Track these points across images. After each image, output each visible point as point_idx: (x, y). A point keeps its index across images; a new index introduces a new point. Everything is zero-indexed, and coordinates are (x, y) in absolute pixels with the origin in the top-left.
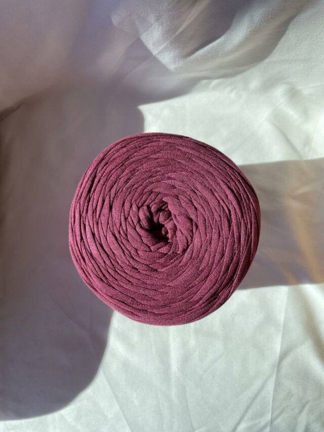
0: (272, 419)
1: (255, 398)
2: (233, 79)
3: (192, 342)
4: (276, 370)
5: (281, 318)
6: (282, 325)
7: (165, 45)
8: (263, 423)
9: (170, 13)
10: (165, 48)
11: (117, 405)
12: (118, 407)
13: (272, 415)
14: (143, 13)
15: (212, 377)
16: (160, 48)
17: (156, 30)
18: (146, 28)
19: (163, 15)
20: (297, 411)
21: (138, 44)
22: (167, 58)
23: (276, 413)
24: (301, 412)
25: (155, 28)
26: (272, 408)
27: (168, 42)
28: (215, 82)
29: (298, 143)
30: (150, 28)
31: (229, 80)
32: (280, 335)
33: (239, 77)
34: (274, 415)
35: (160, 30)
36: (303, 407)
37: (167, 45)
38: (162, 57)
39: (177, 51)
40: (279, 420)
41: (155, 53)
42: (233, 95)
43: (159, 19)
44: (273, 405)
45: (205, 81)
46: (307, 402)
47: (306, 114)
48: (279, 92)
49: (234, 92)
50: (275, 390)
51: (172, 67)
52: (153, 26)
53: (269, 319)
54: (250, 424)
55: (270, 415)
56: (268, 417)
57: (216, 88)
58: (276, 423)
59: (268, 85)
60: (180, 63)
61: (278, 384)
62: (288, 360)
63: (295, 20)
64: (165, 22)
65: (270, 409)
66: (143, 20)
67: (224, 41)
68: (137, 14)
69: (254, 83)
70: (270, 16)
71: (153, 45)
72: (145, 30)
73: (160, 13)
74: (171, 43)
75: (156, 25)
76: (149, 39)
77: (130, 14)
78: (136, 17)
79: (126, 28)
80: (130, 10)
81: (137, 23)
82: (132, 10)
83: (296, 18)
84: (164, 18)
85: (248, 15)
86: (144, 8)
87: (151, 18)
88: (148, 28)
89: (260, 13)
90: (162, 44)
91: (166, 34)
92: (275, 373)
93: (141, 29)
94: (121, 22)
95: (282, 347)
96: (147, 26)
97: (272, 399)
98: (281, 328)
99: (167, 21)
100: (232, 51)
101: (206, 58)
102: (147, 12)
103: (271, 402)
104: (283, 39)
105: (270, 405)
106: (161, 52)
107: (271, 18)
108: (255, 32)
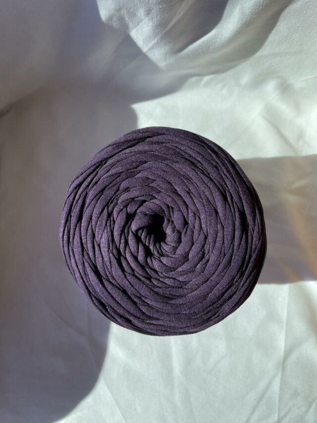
0: (278, 419)
1: (261, 398)
2: (224, 75)
4: (281, 368)
5: (284, 314)
6: (285, 322)
7: (156, 40)
9: (160, 7)
10: (156, 44)
11: (119, 413)
12: (120, 415)
13: (279, 415)
14: (133, 8)
15: (216, 379)
16: (151, 45)
17: (146, 24)
18: (136, 24)
19: (153, 9)
20: (304, 409)
21: (129, 41)
22: (157, 54)
23: (283, 413)
24: (307, 411)
25: (145, 23)
26: (279, 408)
27: (158, 37)
28: (206, 79)
29: (291, 137)
30: (140, 24)
31: (220, 76)
32: (284, 332)
33: (230, 73)
34: (281, 415)
35: (150, 25)
36: (310, 406)
37: (158, 40)
38: (152, 54)
39: (167, 47)
40: (286, 420)
41: (145, 49)
42: (224, 92)
43: (148, 14)
44: (279, 405)
45: (194, 79)
46: (314, 401)
47: (297, 107)
48: (271, 87)
49: (225, 88)
50: (281, 389)
51: (162, 64)
52: (143, 22)
53: (272, 316)
55: (276, 415)
56: (275, 417)
57: (207, 85)
59: (258, 83)
60: (171, 60)
61: (283, 383)
62: (293, 357)
63: (286, 11)
64: (155, 16)
65: (277, 409)
66: (133, 15)
67: (215, 35)
68: (127, 9)
69: (246, 79)
70: (261, 8)
71: (144, 41)
72: (136, 26)
73: (150, 7)
74: (162, 38)
75: (146, 20)
76: (139, 35)
77: (120, 10)
78: (125, 12)
79: (115, 24)
80: (120, 5)
81: (127, 19)
82: (122, 5)
83: (287, 9)
84: (154, 12)
85: (239, 7)
86: (134, 3)
87: (141, 13)
88: (138, 23)
89: (251, 5)
90: (152, 40)
91: (157, 29)
92: (280, 372)
93: (131, 25)
94: (110, 18)
95: (286, 346)
96: (137, 21)
97: (278, 399)
98: (284, 326)
99: (157, 16)
100: (223, 46)
101: (197, 54)
102: (137, 6)
103: (277, 402)
104: (274, 32)
105: (277, 405)
106: (151, 48)
107: (262, 10)
108: (246, 25)
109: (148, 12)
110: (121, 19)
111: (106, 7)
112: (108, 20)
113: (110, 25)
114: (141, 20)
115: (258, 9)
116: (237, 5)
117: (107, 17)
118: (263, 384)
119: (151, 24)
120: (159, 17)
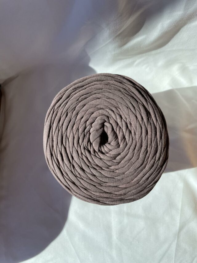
2: (148, 60)
3: (125, 221)
4: (177, 237)
5: (180, 205)
6: (180, 209)
10: (110, 42)
12: (80, 262)
15: (138, 243)
17: (106, 32)
19: (111, 23)
22: (110, 48)
24: (192, 262)
26: (175, 261)
28: (137, 62)
30: (102, 31)
31: (146, 61)
32: (179, 216)
36: (193, 260)
37: (111, 40)
38: (107, 48)
39: (116, 44)
42: (147, 70)
43: (107, 26)
46: (195, 257)
48: (175, 68)
49: (148, 68)
50: (176, 249)
51: (112, 53)
59: (169, 64)
60: (118, 50)
61: (178, 246)
62: (184, 230)
67: (145, 38)
69: (161, 63)
71: (103, 40)
72: (99, 32)
74: (114, 39)
75: (106, 29)
87: (103, 25)
89: (168, 22)
90: (108, 40)
91: (112, 34)
92: (176, 239)
95: (180, 223)
97: (174, 255)
98: (180, 211)
103: (174, 257)
105: (174, 259)
106: (107, 44)
107: (174, 25)
108: (164, 34)
116: (160, 22)
118: (166, 246)
119: (108, 31)
120: (113, 28)
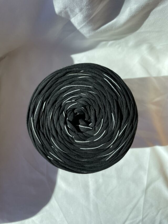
2: (120, 41)
3: (101, 180)
4: (144, 193)
5: (147, 167)
6: (147, 170)
7: (84, 24)
8: (138, 221)
9: (87, 8)
10: (85, 26)
11: (62, 214)
14: (73, 8)
16: (82, 26)
18: (74, 15)
19: (83, 8)
20: (155, 214)
21: (70, 24)
22: (85, 31)
23: (145, 215)
24: (157, 214)
25: (79, 15)
27: (86, 22)
28: (110, 42)
30: (76, 16)
31: (118, 42)
33: (123, 40)
34: (144, 217)
36: (158, 212)
37: (85, 24)
38: (82, 31)
39: (90, 27)
40: (146, 219)
41: (78, 28)
42: (120, 50)
43: (81, 11)
45: (104, 43)
46: (160, 209)
47: (158, 59)
48: (144, 48)
49: (120, 48)
50: (144, 204)
51: (87, 35)
53: (141, 167)
54: (131, 221)
55: (141, 216)
56: (141, 217)
57: (111, 45)
58: (144, 220)
59: (138, 45)
60: (92, 33)
61: (146, 201)
62: (151, 188)
64: (84, 12)
65: (142, 213)
66: (72, 11)
67: (116, 22)
68: (69, 8)
69: (131, 43)
70: (141, 9)
71: (78, 24)
72: (74, 17)
73: (82, 7)
74: (88, 23)
75: (79, 14)
76: (75, 21)
77: (66, 8)
78: (69, 9)
79: (63, 15)
80: (66, 6)
81: (69, 13)
82: (67, 6)
83: (154, 9)
84: (84, 10)
85: (129, 8)
86: (73, 5)
87: (77, 10)
88: (75, 15)
89: (135, 7)
90: (83, 24)
91: (85, 18)
92: (144, 195)
93: (71, 16)
94: (61, 12)
95: (147, 181)
96: (75, 14)
97: (142, 208)
98: (147, 172)
99: (85, 12)
100: (120, 27)
101: (106, 31)
102: (75, 7)
103: (142, 210)
104: (147, 21)
105: (142, 211)
106: (82, 28)
107: (141, 10)
108: (132, 17)
109: (81, 10)
110: (66, 13)
111: (58, 6)
112: (60, 13)
113: (60, 15)
114: (77, 14)
115: (139, 9)
116: (128, 7)
117: (59, 11)
118: (135, 201)
119: (82, 16)
120: (86, 12)
